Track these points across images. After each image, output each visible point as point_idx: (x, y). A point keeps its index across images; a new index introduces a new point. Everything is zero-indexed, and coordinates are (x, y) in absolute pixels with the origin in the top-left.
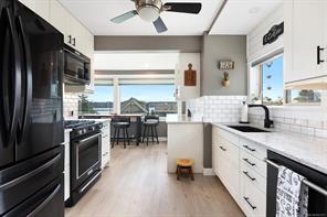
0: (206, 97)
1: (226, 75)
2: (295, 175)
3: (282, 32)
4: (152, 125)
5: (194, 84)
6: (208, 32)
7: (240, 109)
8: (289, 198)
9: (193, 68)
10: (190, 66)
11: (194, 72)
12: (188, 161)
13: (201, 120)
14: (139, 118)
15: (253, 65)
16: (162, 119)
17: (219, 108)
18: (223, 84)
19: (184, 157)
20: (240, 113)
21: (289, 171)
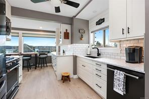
0: (74, 44)
1: (82, 35)
2: (121, 72)
3: (104, 21)
4: (43, 58)
5: (68, 38)
6: (75, 16)
7: (87, 49)
8: (119, 80)
9: (68, 31)
10: (67, 30)
11: (68, 33)
12: (67, 73)
13: (72, 55)
14: (36, 55)
15: (92, 32)
16: (49, 55)
17: (79, 49)
18: (81, 39)
19: (65, 72)
20: (87, 51)
21: (119, 71)
